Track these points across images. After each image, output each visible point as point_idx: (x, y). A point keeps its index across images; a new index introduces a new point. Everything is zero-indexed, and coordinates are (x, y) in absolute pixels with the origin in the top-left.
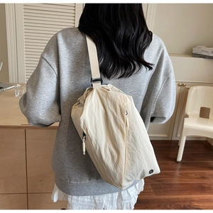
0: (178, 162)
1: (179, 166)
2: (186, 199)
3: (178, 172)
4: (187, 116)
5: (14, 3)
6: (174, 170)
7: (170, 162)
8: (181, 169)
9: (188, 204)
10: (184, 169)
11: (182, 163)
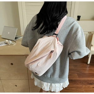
0: (88, 64)
1: (88, 66)
2: (91, 80)
3: (88, 68)
4: (92, 46)
5: (21, 1)
6: (86, 67)
7: (85, 64)
8: (89, 67)
9: (92, 82)
10: (91, 67)
11: (90, 64)
